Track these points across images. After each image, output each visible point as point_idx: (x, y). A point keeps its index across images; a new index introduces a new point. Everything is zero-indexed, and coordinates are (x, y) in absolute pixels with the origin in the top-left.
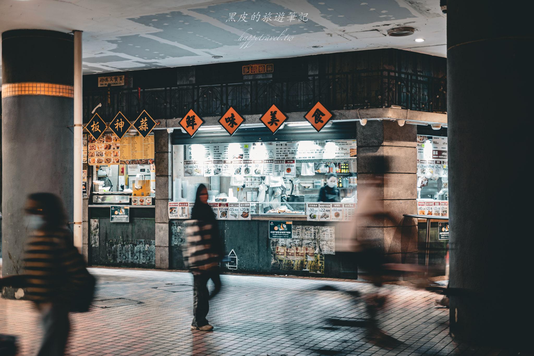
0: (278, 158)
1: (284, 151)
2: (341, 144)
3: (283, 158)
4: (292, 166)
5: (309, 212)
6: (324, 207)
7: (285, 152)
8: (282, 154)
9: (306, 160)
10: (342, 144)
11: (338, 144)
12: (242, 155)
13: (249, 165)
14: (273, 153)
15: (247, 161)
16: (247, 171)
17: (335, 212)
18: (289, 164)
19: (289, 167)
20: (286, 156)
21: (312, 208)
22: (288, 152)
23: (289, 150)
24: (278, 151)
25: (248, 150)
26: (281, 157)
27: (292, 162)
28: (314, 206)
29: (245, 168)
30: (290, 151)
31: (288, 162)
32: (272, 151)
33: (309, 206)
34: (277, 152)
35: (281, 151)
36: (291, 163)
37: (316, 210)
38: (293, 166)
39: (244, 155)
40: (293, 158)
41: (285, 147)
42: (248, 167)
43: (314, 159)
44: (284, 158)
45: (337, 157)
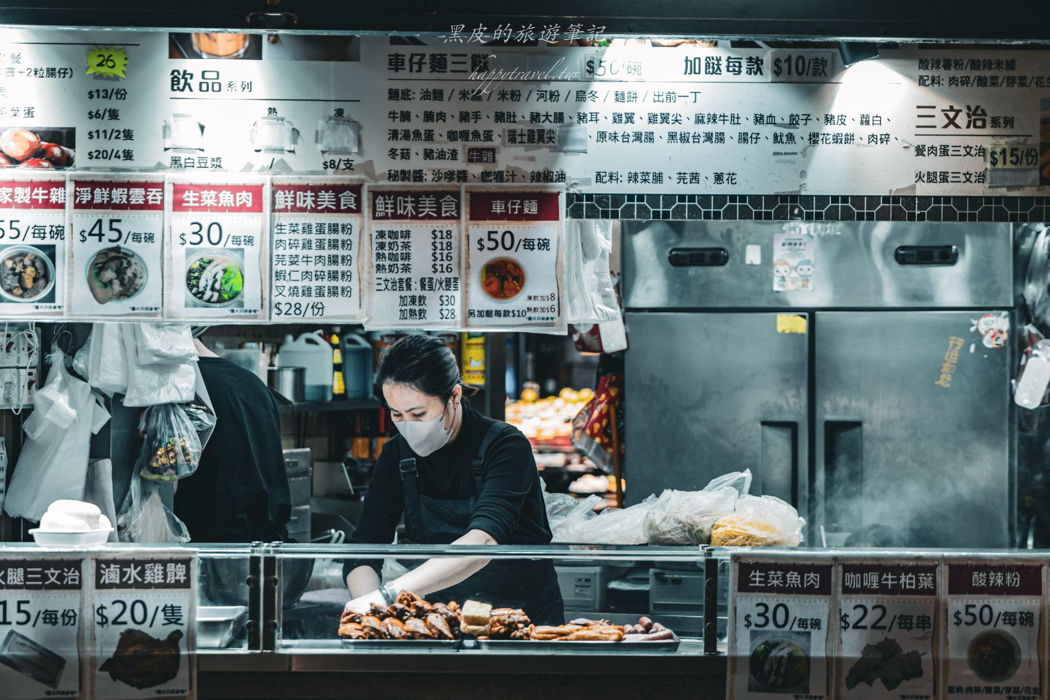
0: (404, 175)
1: (464, 117)
2: (965, 81)
3: (450, 175)
4: (528, 244)
5: (744, 635)
6: (883, 589)
7: (470, 126)
8: (441, 144)
9: (654, 199)
10: (973, 74)
11: (944, 74)
12: (65, 137)
13: (132, 222)
14: (357, 127)
15: (111, 185)
16: (109, 274)
17: (978, 629)
18: (501, 227)
19: (500, 253)
20: (476, 155)
21: (772, 600)
22: (499, 129)
23: (507, 107)
24: (406, 116)
25: (121, 94)
26: (428, 167)
27: (532, 208)
28: (793, 578)
29: (94, 246)
30: (511, 117)
31: (498, 208)
32: (350, 111)
33: (744, 586)
34: (400, 126)
35: (429, 117)
36: (522, 217)
37: (808, 616)
38: (544, 244)
39: (81, 138)
40: (546, 176)
41: (431, 86)
42: (130, 246)
43: (725, 189)
44: (463, 176)
45: (931, 177)
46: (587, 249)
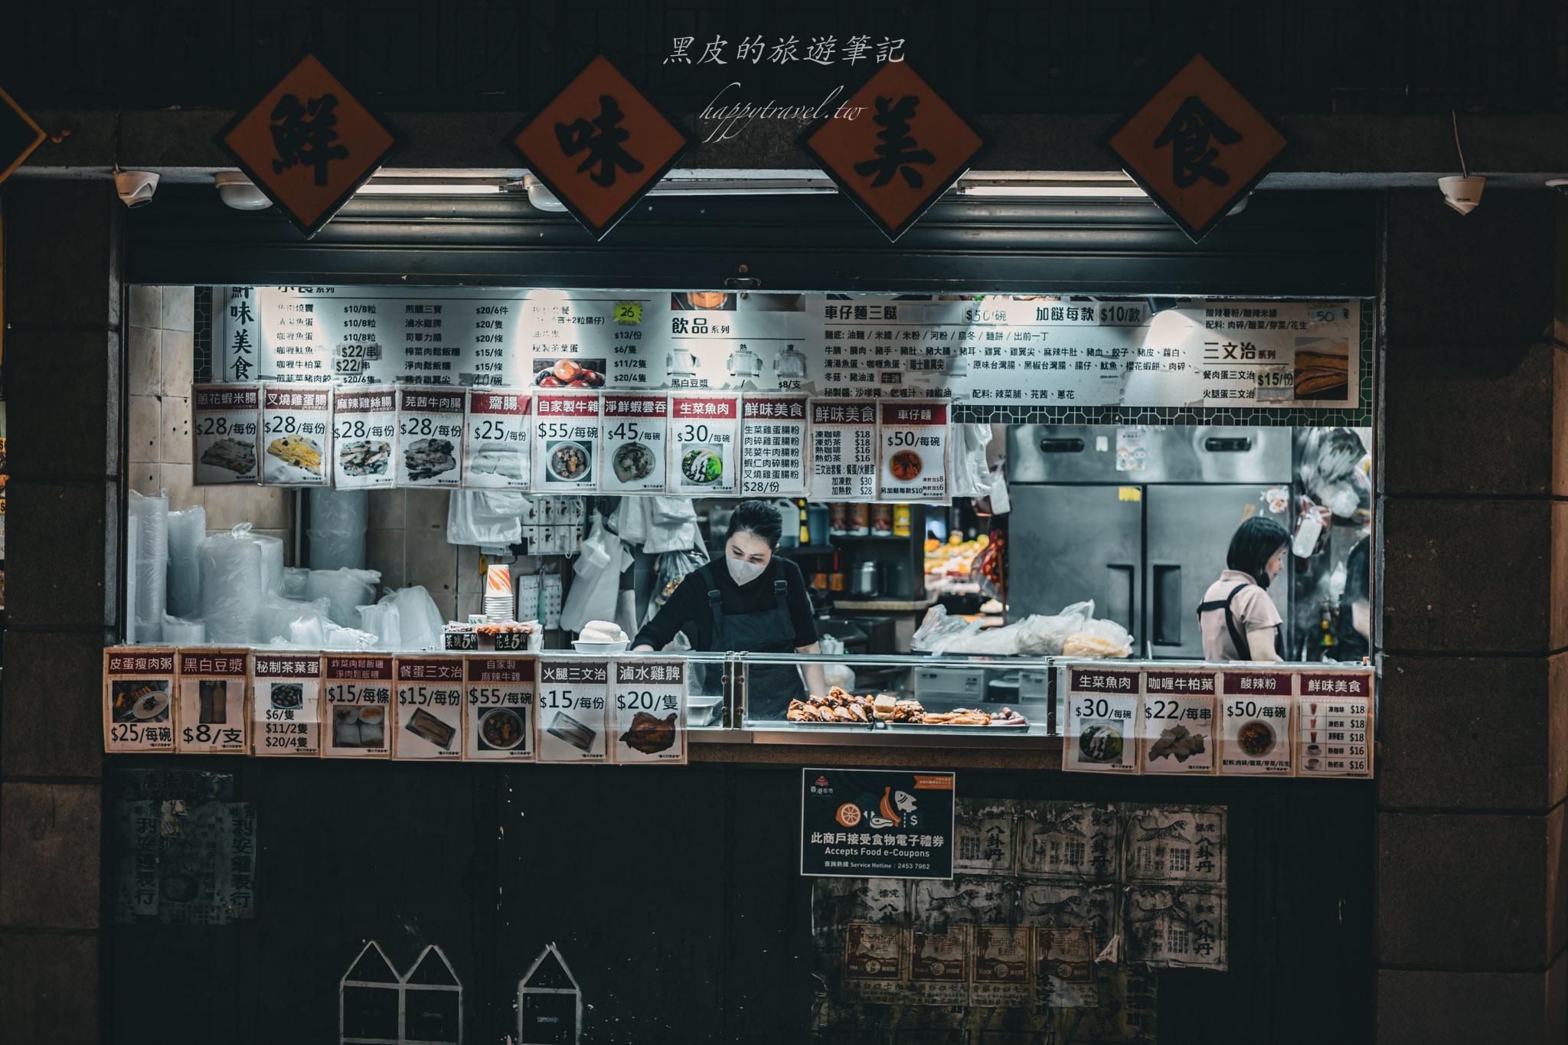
0: (836, 392)
1: (879, 351)
2: (1240, 325)
3: (869, 392)
4: (924, 441)
5: (1076, 721)
6: (1176, 690)
7: (883, 357)
8: (863, 370)
9: (1014, 409)
10: (1246, 320)
11: (1225, 320)
12: (599, 365)
13: (645, 425)
14: (803, 358)
15: (630, 399)
16: (628, 462)
17: (1245, 720)
18: (905, 429)
19: (904, 447)
20: (887, 378)
21: (1096, 697)
22: (903, 359)
23: (910, 343)
24: (837, 350)
25: (638, 335)
26: (853, 386)
27: (927, 415)
28: (1111, 681)
29: (618, 442)
30: (913, 351)
31: (903, 415)
32: (798, 346)
33: (1076, 686)
34: (833, 357)
35: (854, 350)
36: (920, 422)
37: (1122, 708)
38: (936, 441)
39: (610, 366)
40: (937, 393)
41: (856, 329)
42: (644, 442)
43: (1066, 402)
44: (878, 392)
45: (1215, 394)
46: (969, 442)
